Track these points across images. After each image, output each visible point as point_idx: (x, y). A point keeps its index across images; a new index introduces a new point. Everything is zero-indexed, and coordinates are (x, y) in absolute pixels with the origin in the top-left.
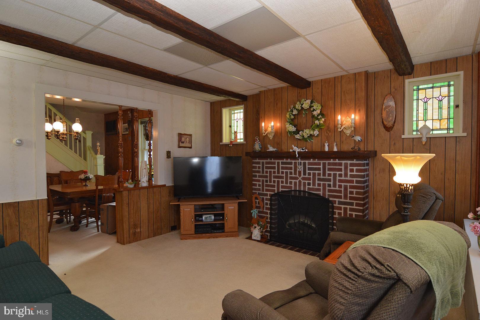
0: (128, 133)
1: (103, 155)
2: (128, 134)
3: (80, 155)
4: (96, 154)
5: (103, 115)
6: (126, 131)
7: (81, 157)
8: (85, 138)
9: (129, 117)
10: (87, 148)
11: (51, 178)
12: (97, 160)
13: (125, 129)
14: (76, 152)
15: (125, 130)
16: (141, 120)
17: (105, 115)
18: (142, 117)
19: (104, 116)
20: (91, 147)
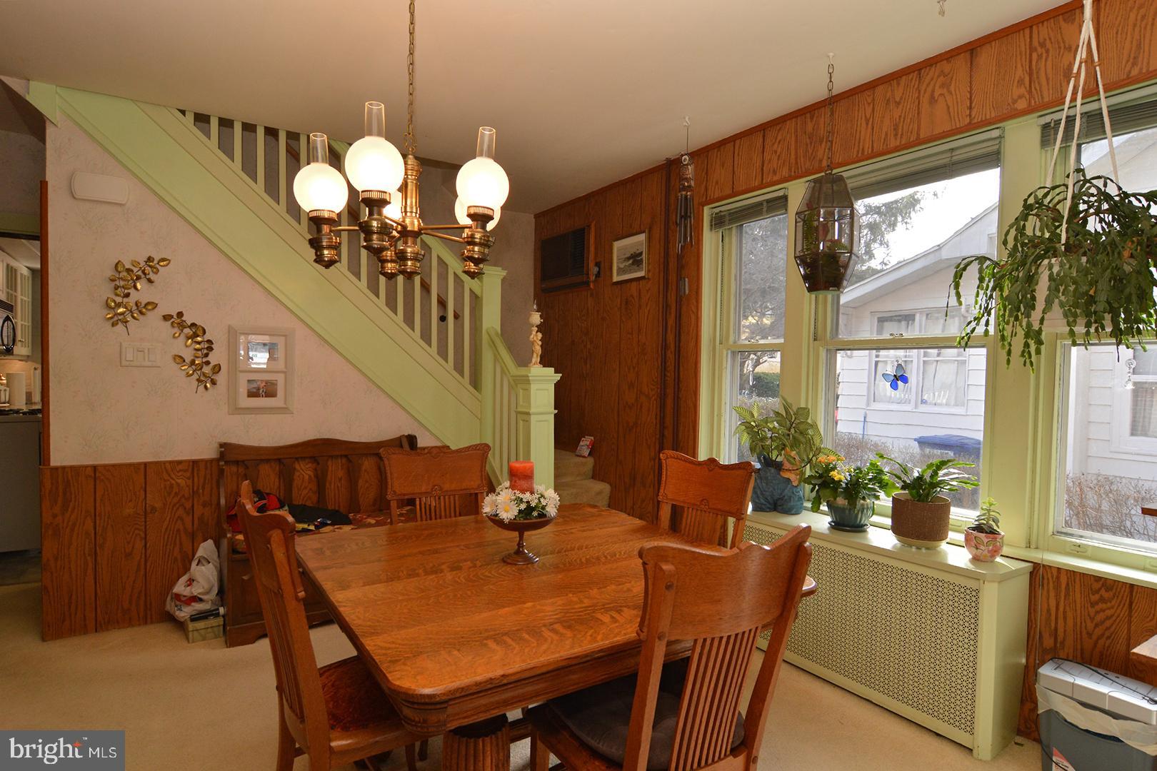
0: (641, 274)
1: (552, 369)
2: (642, 278)
3: (459, 368)
4: (524, 362)
5: (532, 216)
6: (635, 267)
7: (461, 373)
8: (477, 297)
9: (687, 180)
10: (485, 337)
11: (349, 461)
12: (527, 390)
13: (629, 259)
14: (443, 353)
15: (631, 262)
16: (717, 210)
17: (537, 216)
18: (728, 191)
19: (534, 220)
20: (497, 333)
